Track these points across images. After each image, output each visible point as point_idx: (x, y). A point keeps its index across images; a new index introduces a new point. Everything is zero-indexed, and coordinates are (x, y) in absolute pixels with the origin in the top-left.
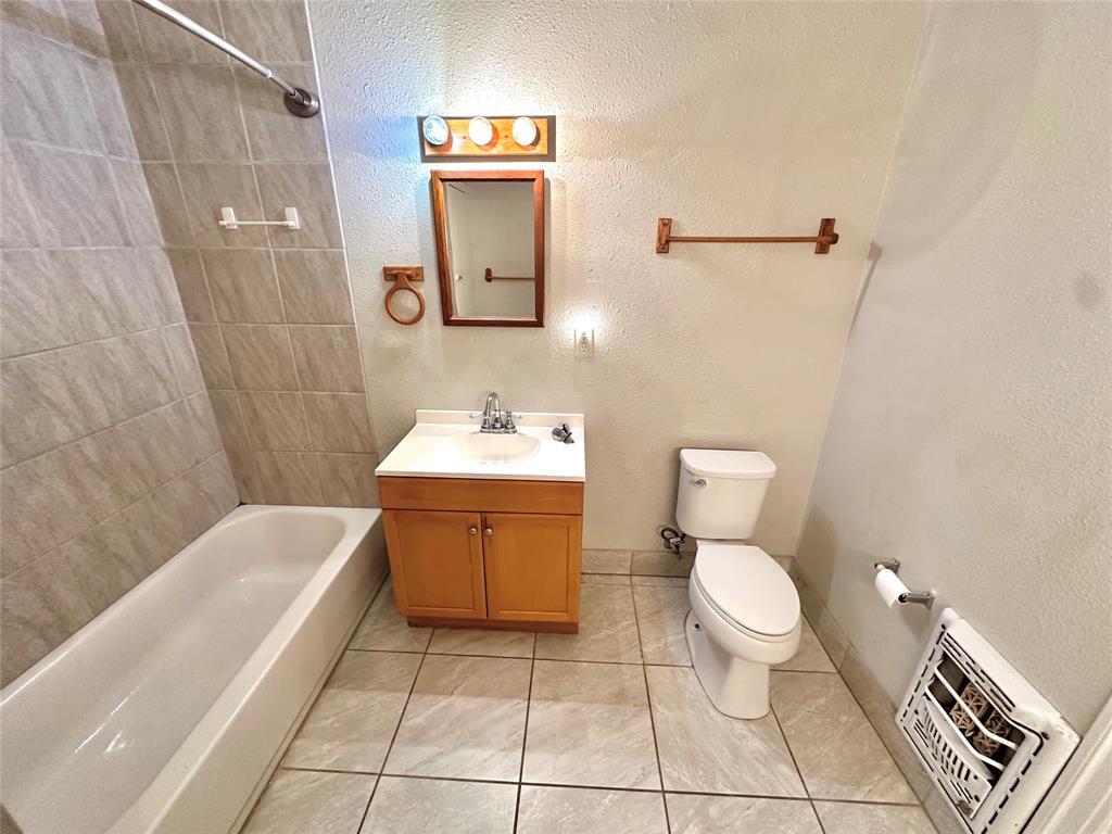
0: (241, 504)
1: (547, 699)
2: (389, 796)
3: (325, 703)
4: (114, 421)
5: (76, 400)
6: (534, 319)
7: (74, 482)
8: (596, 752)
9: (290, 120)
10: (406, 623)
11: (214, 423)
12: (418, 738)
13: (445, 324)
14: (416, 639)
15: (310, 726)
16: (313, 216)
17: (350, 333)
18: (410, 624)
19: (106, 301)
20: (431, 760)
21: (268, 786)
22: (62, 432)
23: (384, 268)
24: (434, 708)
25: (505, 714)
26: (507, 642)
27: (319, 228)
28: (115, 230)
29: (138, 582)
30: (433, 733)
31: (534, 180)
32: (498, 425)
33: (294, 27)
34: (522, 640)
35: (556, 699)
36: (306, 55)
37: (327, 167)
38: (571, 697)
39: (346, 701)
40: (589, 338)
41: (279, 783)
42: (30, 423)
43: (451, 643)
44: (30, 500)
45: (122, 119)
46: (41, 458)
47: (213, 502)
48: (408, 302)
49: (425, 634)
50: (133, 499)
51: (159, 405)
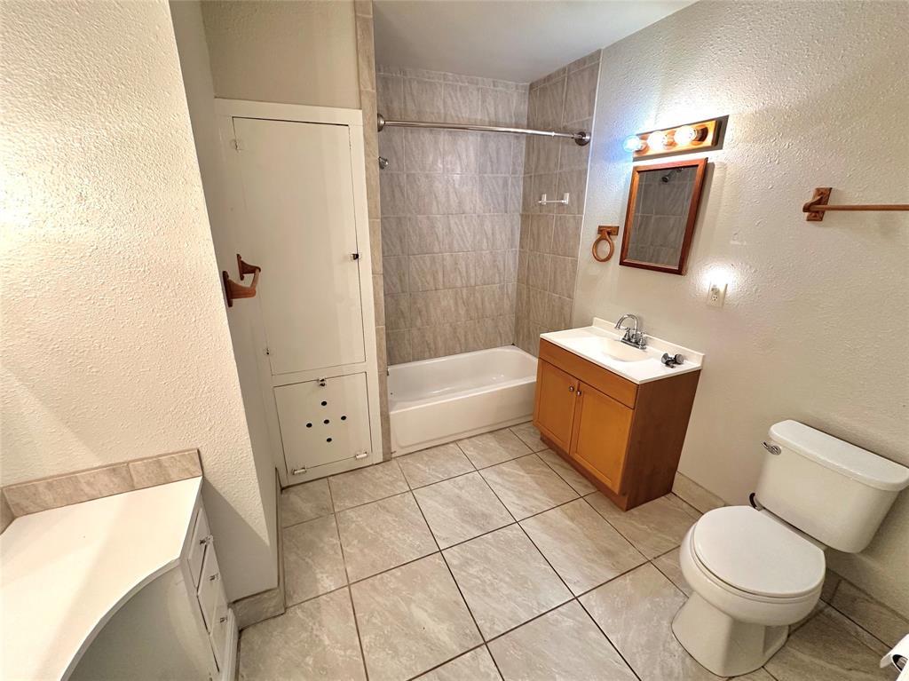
0: (513, 344)
1: (566, 514)
2: (473, 478)
3: (484, 437)
4: (476, 285)
5: (467, 272)
6: (676, 268)
7: (456, 304)
8: (563, 551)
9: (577, 147)
10: (539, 437)
11: (515, 301)
12: (500, 474)
13: (620, 264)
14: (537, 445)
15: (473, 439)
16: (575, 197)
17: (575, 263)
18: (541, 439)
19: (490, 235)
20: (496, 483)
21: (447, 444)
22: (459, 284)
23: (600, 227)
24: (516, 471)
25: (541, 500)
26: (579, 480)
27: (575, 204)
28: (503, 206)
29: (461, 352)
30: (505, 477)
31: (697, 166)
32: (633, 341)
33: (590, 101)
34: (586, 486)
35: (572, 519)
36: (591, 114)
37: (586, 170)
38: (581, 526)
39: (491, 442)
40: (722, 290)
41: (451, 445)
42: (452, 276)
43: (551, 459)
44: (443, 303)
45: (522, 159)
46: (450, 290)
47: (501, 336)
48: (605, 248)
49: (544, 447)
50: (471, 319)
51: (494, 283)
